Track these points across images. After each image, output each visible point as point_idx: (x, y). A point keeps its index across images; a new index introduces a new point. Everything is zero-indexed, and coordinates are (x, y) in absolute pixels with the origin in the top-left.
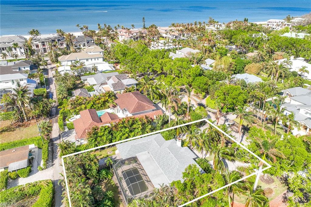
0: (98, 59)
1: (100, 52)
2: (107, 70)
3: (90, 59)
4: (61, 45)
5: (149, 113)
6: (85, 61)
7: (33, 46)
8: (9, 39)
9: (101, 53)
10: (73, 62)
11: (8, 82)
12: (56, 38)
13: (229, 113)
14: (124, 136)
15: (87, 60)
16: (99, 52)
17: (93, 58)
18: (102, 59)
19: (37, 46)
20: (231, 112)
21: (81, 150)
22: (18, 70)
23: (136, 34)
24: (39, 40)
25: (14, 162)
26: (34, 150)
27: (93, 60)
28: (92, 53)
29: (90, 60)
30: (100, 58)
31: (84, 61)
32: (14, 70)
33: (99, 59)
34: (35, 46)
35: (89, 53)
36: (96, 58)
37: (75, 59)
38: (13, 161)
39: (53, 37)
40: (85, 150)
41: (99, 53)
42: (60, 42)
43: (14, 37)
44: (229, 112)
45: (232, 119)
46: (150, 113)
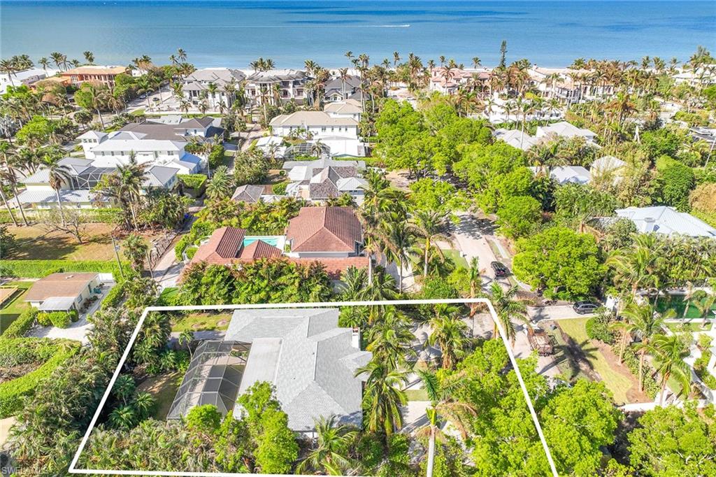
0: (346, 129)
1: (355, 115)
2: (346, 155)
3: (329, 127)
4: (299, 94)
5: (338, 259)
6: (319, 130)
7: (247, 92)
8: (214, 76)
9: (357, 117)
10: (293, 129)
11: (147, 155)
12: (291, 78)
13: (559, 301)
14: (258, 295)
15: (324, 129)
16: (351, 114)
17: (336, 127)
18: (355, 129)
19: (253, 92)
20: (566, 301)
21: (169, 303)
22: (183, 135)
23: (465, 80)
24: (257, 80)
25: (56, 296)
26: (108, 285)
27: (336, 130)
28: (337, 116)
29: (329, 130)
30: (352, 127)
31: (315, 130)
32: (176, 134)
33: (348, 129)
34: (250, 91)
35: (332, 115)
36: (343, 126)
37: (298, 125)
38: (55, 294)
39: (285, 76)
40: (176, 305)
41: (352, 116)
42: (297, 87)
43: (222, 71)
44: (560, 299)
45: (556, 319)
46: (342, 259)
